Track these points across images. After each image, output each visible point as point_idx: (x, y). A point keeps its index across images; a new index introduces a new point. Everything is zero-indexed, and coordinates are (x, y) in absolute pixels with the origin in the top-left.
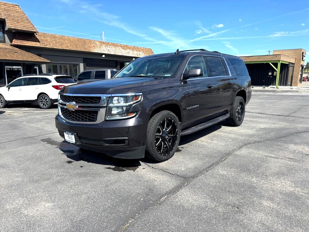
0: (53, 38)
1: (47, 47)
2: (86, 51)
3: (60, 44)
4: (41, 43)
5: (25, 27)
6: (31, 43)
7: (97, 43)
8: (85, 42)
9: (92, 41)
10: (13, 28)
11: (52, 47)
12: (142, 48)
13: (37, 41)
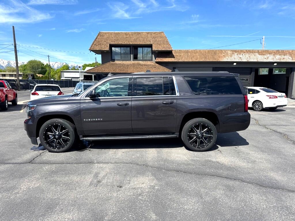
0: (186, 53)
1: (179, 61)
2: (215, 61)
3: (191, 57)
4: (175, 58)
5: (164, 48)
6: (168, 59)
7: (229, 52)
8: (215, 52)
9: (223, 51)
10: (156, 50)
11: (184, 61)
12: (291, 51)
13: (173, 57)
